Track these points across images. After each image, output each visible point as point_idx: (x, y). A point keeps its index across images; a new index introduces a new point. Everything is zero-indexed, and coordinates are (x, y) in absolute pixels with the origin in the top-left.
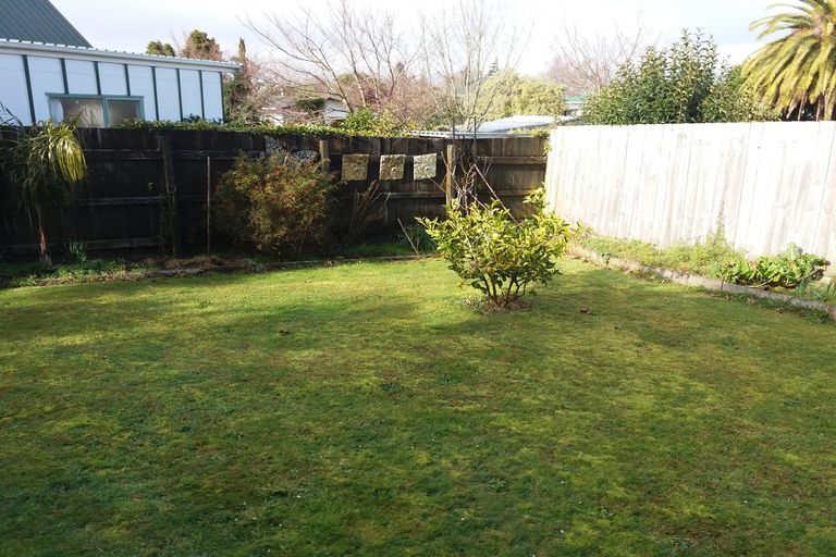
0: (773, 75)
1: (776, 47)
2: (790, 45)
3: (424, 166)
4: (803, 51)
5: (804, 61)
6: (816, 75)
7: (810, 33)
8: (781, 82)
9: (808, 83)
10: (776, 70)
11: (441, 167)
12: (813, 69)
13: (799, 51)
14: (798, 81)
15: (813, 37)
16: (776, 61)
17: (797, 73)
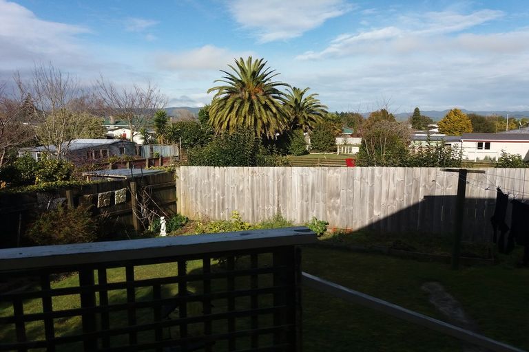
0: (225, 117)
1: (223, 103)
2: (230, 102)
3: (119, 195)
4: (237, 105)
5: (238, 110)
6: (245, 117)
7: (237, 96)
8: (230, 119)
9: (242, 121)
10: (226, 114)
11: (128, 194)
12: (243, 114)
13: (235, 105)
14: (237, 120)
15: (240, 98)
16: (224, 110)
17: (236, 117)
